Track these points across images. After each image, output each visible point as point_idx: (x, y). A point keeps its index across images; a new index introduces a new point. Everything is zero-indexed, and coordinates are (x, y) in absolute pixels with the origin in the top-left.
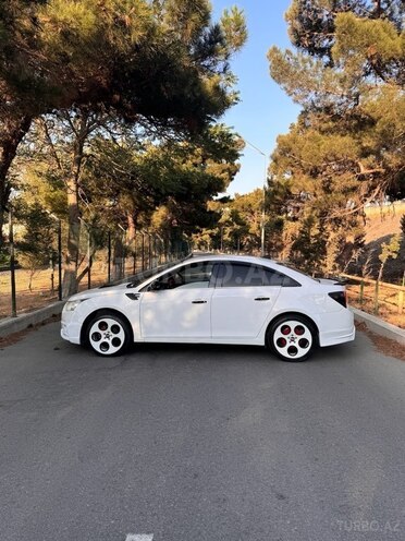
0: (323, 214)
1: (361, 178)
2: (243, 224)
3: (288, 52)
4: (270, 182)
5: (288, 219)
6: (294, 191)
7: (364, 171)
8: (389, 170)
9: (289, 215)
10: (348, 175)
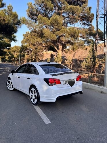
0: (36, 54)
1: (43, 47)
2: (12, 55)
3: (28, 19)
4: (22, 46)
5: (26, 54)
6: (28, 48)
7: (43, 45)
8: (48, 46)
9: (27, 53)
10: (41, 46)
